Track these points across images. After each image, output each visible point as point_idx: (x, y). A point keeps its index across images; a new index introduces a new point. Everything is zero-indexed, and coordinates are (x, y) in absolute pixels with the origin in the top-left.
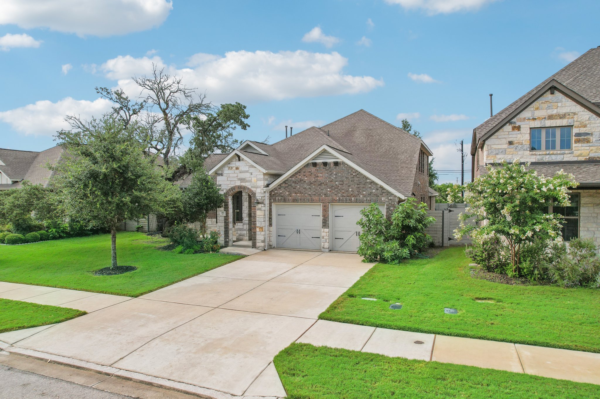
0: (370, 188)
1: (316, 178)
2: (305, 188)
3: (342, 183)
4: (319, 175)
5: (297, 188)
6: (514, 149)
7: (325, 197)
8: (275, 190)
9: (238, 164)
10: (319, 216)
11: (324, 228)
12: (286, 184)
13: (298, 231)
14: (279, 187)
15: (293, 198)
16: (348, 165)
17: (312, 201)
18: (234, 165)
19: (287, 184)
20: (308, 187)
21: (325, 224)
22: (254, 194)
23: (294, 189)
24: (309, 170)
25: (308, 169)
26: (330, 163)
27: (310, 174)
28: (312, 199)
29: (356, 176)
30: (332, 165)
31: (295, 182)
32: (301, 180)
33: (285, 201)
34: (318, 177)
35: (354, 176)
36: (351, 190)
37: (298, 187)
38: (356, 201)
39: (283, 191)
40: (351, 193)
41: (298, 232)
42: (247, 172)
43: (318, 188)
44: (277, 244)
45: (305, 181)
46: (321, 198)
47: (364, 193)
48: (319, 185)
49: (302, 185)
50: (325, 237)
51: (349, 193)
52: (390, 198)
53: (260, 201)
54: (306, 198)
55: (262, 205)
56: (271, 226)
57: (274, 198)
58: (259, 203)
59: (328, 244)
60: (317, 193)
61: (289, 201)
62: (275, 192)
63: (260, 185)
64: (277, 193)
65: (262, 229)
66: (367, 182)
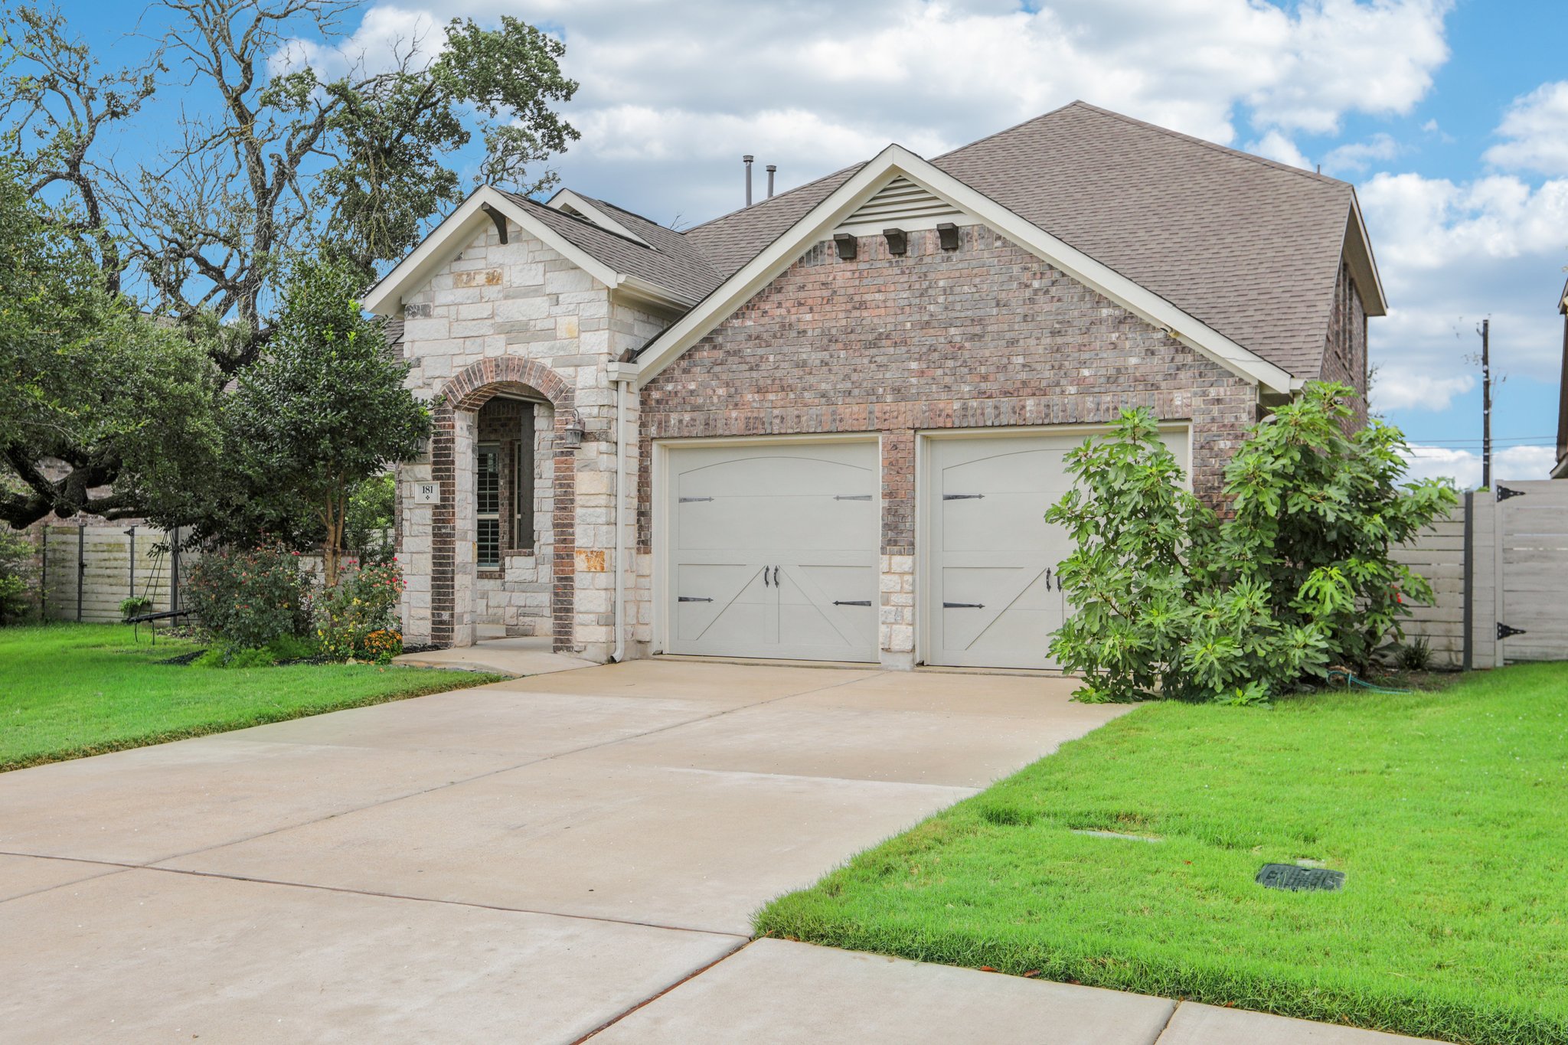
0: (1114, 346)
1: (856, 313)
2: (804, 364)
5: (763, 366)
7: (895, 400)
8: (668, 381)
9: (497, 256)
10: (869, 497)
11: (892, 554)
13: (771, 572)
14: (684, 364)
15: (745, 412)
16: (1005, 242)
17: (836, 423)
18: (481, 264)
19: (721, 347)
21: (896, 534)
22: (567, 394)
24: (823, 278)
25: (814, 273)
26: (922, 237)
28: (833, 413)
29: (1047, 292)
30: (930, 248)
31: (758, 338)
32: (783, 327)
33: (709, 430)
34: (862, 305)
35: (1036, 292)
36: (1020, 360)
37: (771, 358)
39: (701, 385)
40: (1023, 376)
41: (772, 577)
42: (535, 291)
43: (866, 361)
44: (675, 636)
45: (802, 327)
46: (877, 408)
47: (1086, 372)
48: (869, 345)
49: (788, 350)
50: (894, 598)
51: (1014, 376)
52: (1212, 392)
53: (593, 427)
54: (806, 413)
55: (603, 447)
56: (645, 550)
57: (659, 416)
58: (589, 437)
59: (910, 631)
60: (861, 384)
61: (727, 428)
62: (670, 387)
63: (596, 350)
64: (676, 393)
65: (598, 558)
66: (1101, 320)
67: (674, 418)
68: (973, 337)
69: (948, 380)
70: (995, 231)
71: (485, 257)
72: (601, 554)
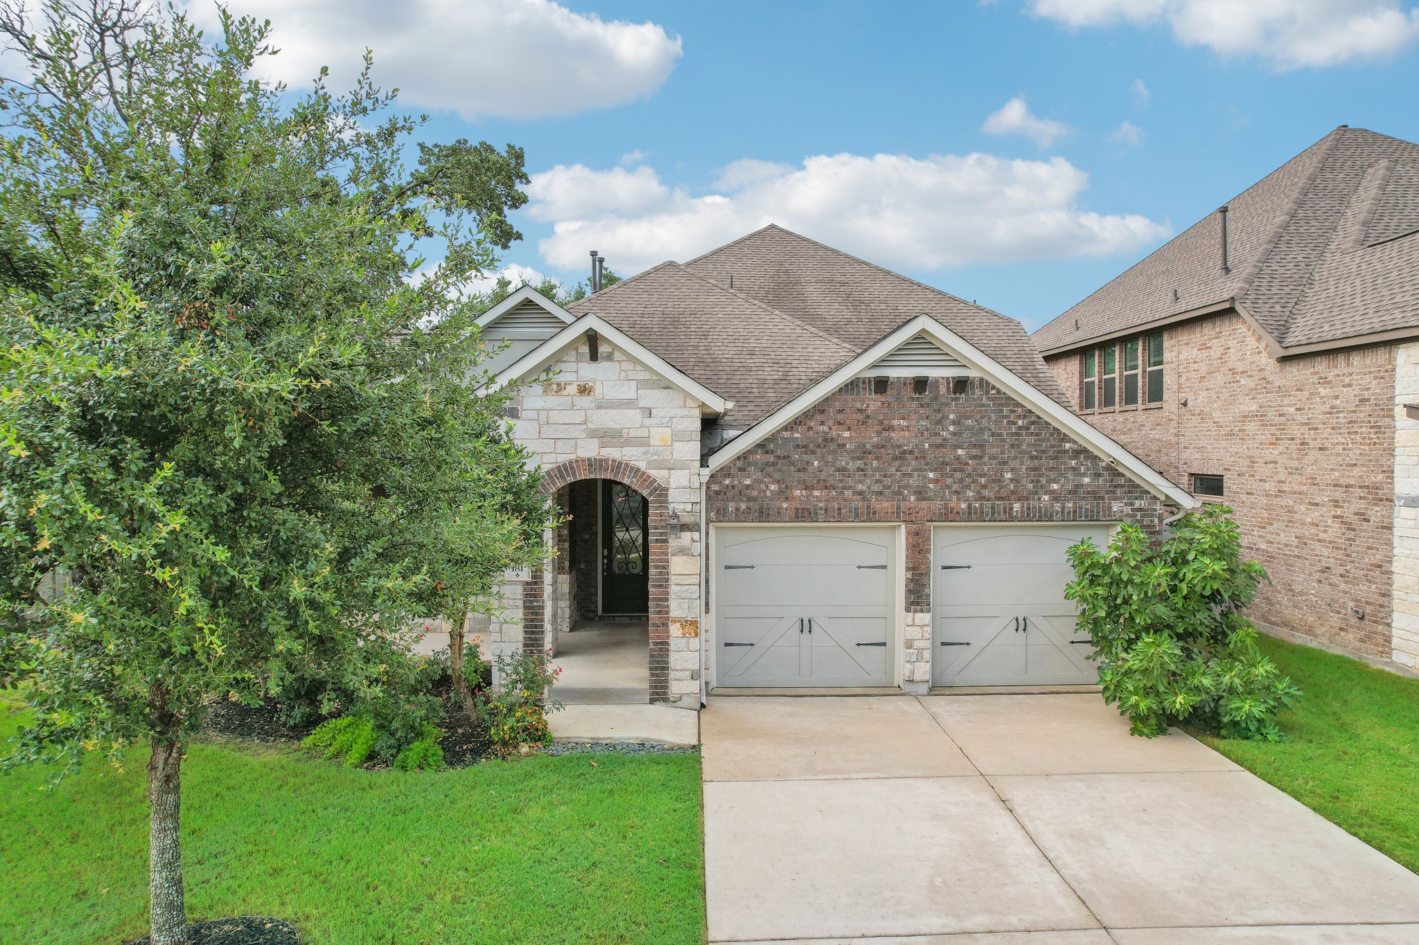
0: (1074, 469)
1: (885, 434)
2: (844, 469)
3: (975, 452)
4: (895, 422)
5: (810, 469)
7: (918, 499)
8: (728, 475)
9: (589, 371)
11: (916, 611)
12: (767, 452)
13: (806, 622)
14: (739, 464)
15: (795, 504)
16: (999, 391)
17: (871, 516)
18: (572, 377)
19: (772, 452)
20: (852, 466)
21: (917, 596)
22: (662, 493)
23: (799, 471)
24: (858, 405)
25: (854, 402)
26: (937, 381)
27: (861, 417)
28: (868, 507)
29: (1028, 428)
30: (943, 390)
31: (804, 447)
32: (826, 440)
33: (763, 515)
34: (891, 428)
35: (1020, 428)
36: (1009, 476)
37: (816, 463)
38: (1029, 516)
39: (755, 481)
40: (1012, 486)
41: (806, 626)
42: (629, 404)
43: (893, 470)
44: (721, 673)
45: (840, 442)
46: (902, 504)
47: (1055, 486)
48: (895, 458)
49: (830, 458)
50: (916, 644)
51: (1005, 486)
52: (1137, 504)
53: (686, 519)
54: (845, 507)
55: (696, 536)
56: (707, 611)
57: (719, 504)
58: (684, 527)
59: (928, 667)
60: (890, 487)
61: (779, 516)
62: (727, 482)
63: (689, 457)
64: (733, 487)
65: (692, 626)
66: (1066, 452)
67: (731, 507)
69: (955, 487)
70: (992, 382)
71: (576, 372)
72: (694, 623)
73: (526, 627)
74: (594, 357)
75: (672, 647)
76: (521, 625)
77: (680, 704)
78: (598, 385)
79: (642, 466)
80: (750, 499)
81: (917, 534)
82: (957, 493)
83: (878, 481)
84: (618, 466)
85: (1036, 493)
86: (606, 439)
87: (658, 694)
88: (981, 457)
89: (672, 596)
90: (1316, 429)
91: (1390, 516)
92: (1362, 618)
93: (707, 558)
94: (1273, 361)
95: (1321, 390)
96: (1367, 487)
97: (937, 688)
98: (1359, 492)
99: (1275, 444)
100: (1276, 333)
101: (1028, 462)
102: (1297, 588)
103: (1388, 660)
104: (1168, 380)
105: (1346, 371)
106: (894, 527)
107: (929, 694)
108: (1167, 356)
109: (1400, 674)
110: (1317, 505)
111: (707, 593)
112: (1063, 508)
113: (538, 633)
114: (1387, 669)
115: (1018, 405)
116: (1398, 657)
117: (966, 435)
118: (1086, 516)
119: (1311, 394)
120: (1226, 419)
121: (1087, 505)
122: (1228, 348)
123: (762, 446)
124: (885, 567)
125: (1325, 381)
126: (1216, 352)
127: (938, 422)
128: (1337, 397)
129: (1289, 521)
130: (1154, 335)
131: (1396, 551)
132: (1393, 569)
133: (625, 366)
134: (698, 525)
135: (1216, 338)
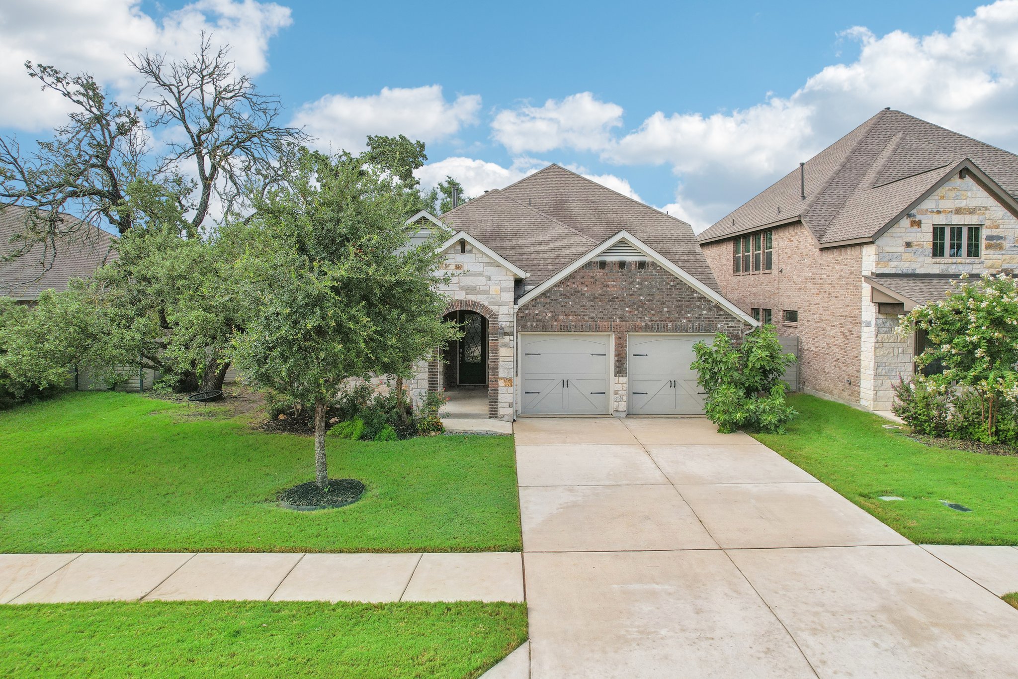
0: (699, 307)
1: (605, 289)
2: (584, 306)
3: (649, 298)
4: (610, 283)
5: (567, 305)
6: (911, 254)
7: (621, 321)
8: (526, 309)
9: (460, 258)
10: (608, 355)
11: (619, 376)
12: (546, 297)
13: (565, 382)
14: (533, 303)
15: (560, 323)
16: (661, 268)
17: (597, 329)
18: (453, 261)
19: (549, 297)
20: (588, 304)
21: (620, 369)
22: (495, 317)
23: (562, 306)
24: (592, 275)
26: (630, 263)
28: (596, 325)
29: (675, 286)
30: (633, 267)
31: (565, 295)
32: (575, 292)
33: (544, 328)
34: (607, 286)
35: (672, 286)
36: (666, 310)
37: (570, 303)
38: (675, 329)
39: (540, 311)
40: (667, 315)
41: (565, 384)
42: (480, 274)
43: (609, 306)
44: (524, 407)
45: (583, 292)
46: (613, 323)
47: (689, 315)
48: (610, 301)
49: (577, 300)
50: (620, 392)
51: (664, 315)
52: (730, 324)
53: (507, 330)
54: (585, 324)
55: (512, 338)
56: (517, 376)
57: (522, 323)
58: (506, 334)
59: (625, 404)
60: (607, 315)
61: (552, 329)
62: (527, 312)
63: (508, 300)
64: (530, 315)
65: (509, 381)
66: (694, 298)
67: (529, 324)
68: (649, 301)
69: (639, 315)
70: (658, 263)
71: (455, 258)
72: (510, 380)
73: (429, 381)
74: (463, 251)
75: (500, 392)
76: (427, 381)
77: (503, 419)
78: (465, 264)
79: (486, 304)
80: (538, 320)
81: (620, 338)
82: (640, 318)
83: (601, 312)
84: (474, 304)
85: (679, 318)
86: (468, 291)
87: (493, 414)
88: (652, 301)
89: (500, 367)
90: (834, 287)
91: (860, 332)
92: (850, 384)
93: (517, 349)
94: (817, 250)
95: (836, 266)
96: (852, 317)
97: (629, 415)
98: (850, 319)
99: (818, 294)
100: (818, 236)
101: (675, 303)
102: (827, 370)
103: (859, 404)
104: (774, 257)
105: (845, 257)
106: (609, 335)
107: (626, 418)
108: (774, 244)
109: (863, 410)
110: (834, 326)
111: (517, 366)
112: (693, 326)
113: (435, 384)
114: (858, 408)
115: (671, 275)
116: (863, 402)
117: (645, 289)
118: (705, 330)
119: (833, 268)
120: (799, 280)
121: (705, 324)
122: (800, 242)
123: (543, 294)
124: (605, 355)
125: (837, 262)
126: (795, 244)
127: (632, 283)
128: (842, 271)
129: (824, 335)
130: (768, 231)
131: (862, 349)
132: (861, 358)
133: (478, 255)
134: (513, 332)
135: (794, 236)
